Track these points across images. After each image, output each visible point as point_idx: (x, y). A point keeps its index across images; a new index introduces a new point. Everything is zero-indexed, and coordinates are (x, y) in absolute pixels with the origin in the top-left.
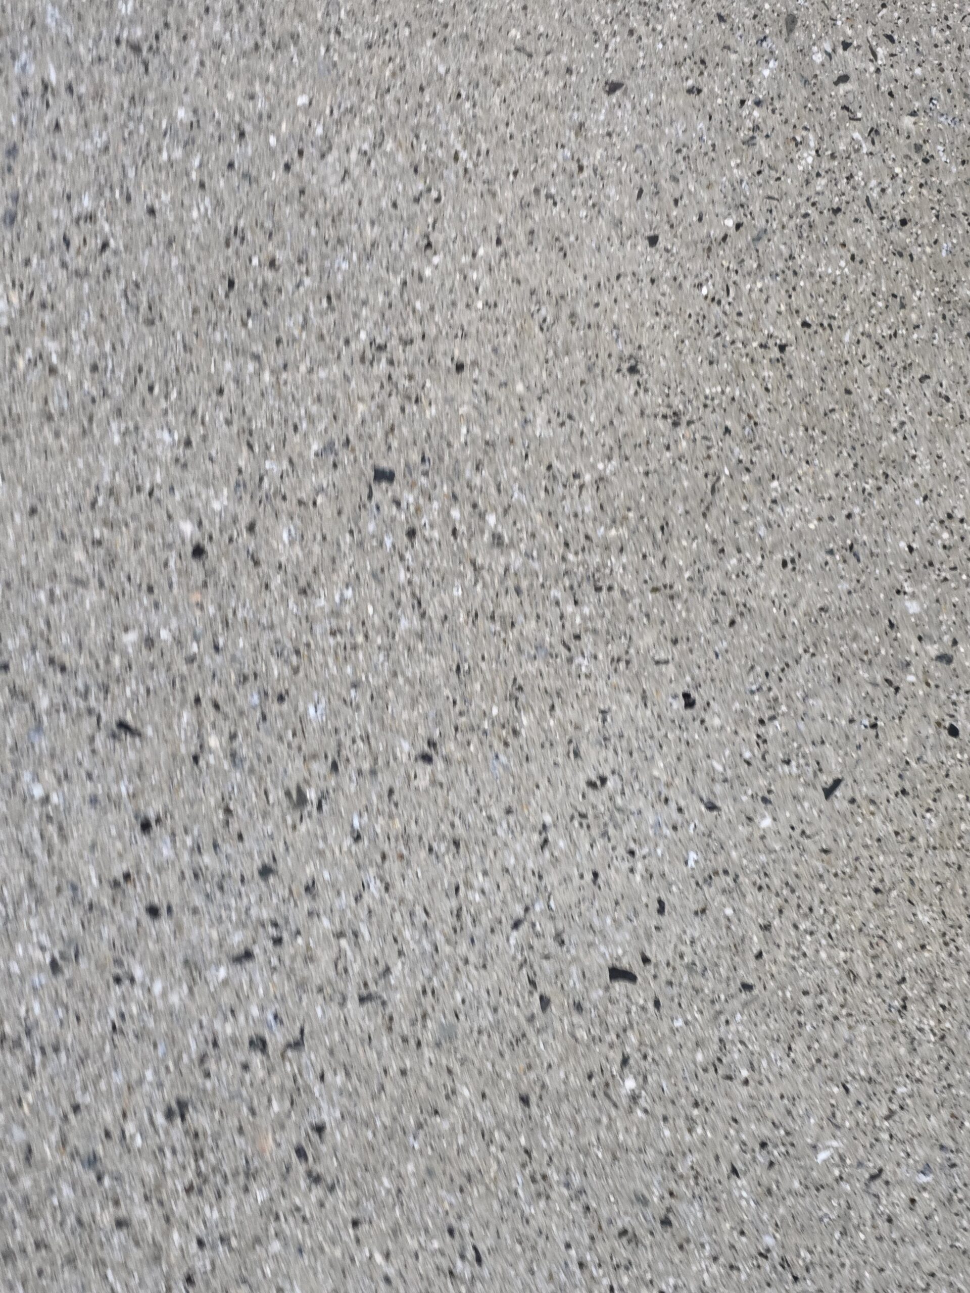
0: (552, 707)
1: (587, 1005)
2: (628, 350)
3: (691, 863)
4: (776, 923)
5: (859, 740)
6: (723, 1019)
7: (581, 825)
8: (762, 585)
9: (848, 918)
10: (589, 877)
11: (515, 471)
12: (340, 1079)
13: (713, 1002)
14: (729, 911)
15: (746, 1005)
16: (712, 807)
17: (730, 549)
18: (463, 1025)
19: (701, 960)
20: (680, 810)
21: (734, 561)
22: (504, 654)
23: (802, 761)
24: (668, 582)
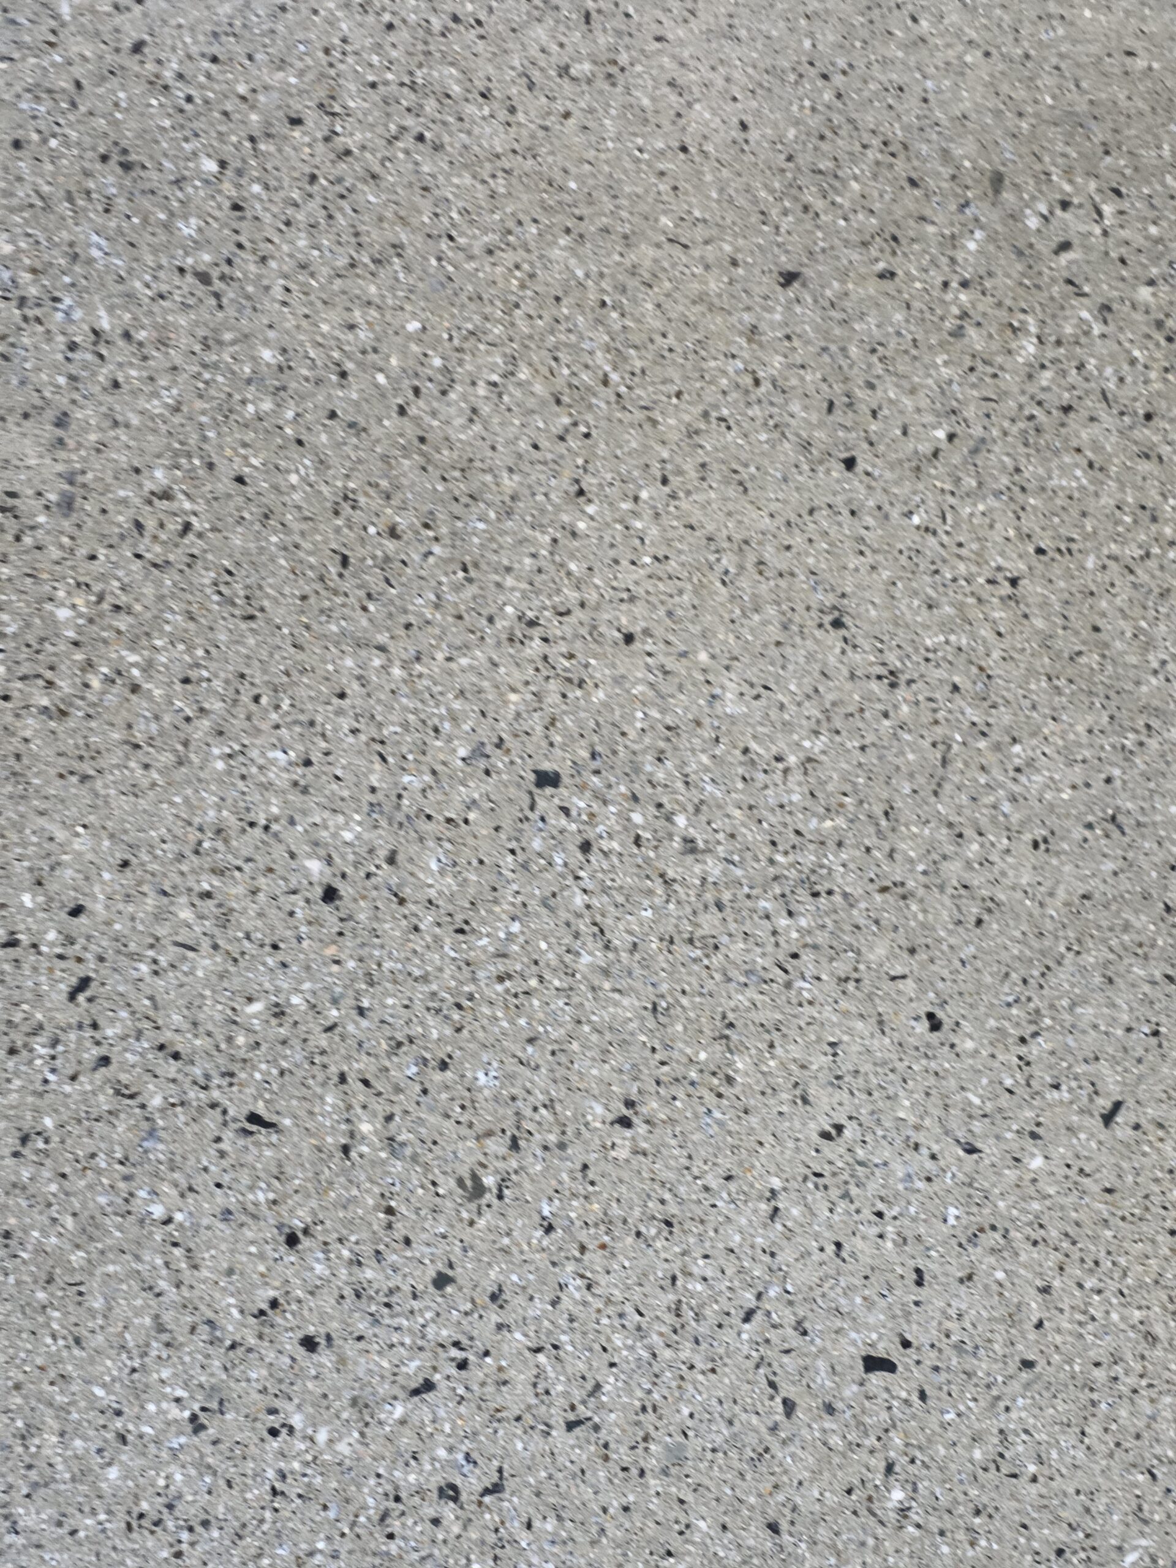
0: (772, 1046)
1: (839, 1405)
2: (829, 600)
3: (952, 1221)
4: (1056, 1283)
5: (1140, 1052)
6: (1002, 1405)
7: (817, 1187)
8: (1011, 873)
9: (1140, 1268)
10: (831, 1249)
11: (705, 759)
12: (550, 1525)
13: (988, 1386)
14: (1000, 1275)
15: (1027, 1386)
16: (971, 1150)
17: (969, 832)
18: (694, 1444)
19: (971, 1336)
20: (933, 1157)
21: (975, 847)
22: (710, 985)
23: (1074, 1084)
24: (898, 879)
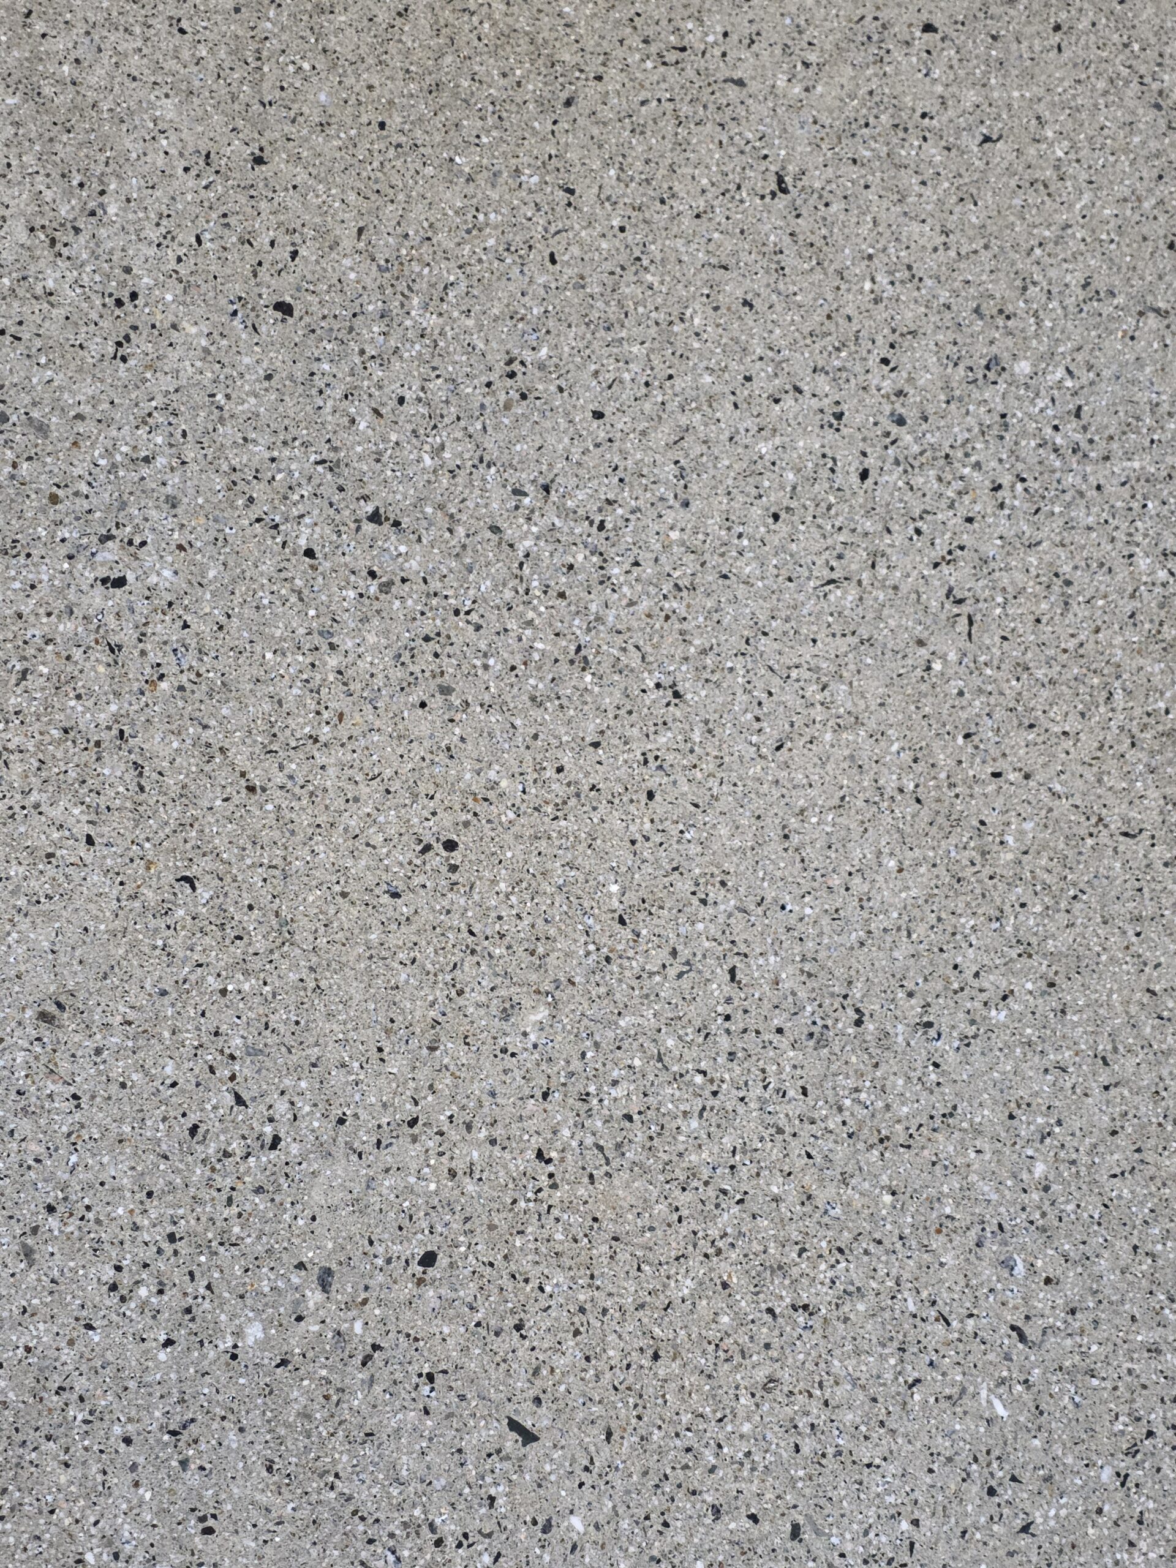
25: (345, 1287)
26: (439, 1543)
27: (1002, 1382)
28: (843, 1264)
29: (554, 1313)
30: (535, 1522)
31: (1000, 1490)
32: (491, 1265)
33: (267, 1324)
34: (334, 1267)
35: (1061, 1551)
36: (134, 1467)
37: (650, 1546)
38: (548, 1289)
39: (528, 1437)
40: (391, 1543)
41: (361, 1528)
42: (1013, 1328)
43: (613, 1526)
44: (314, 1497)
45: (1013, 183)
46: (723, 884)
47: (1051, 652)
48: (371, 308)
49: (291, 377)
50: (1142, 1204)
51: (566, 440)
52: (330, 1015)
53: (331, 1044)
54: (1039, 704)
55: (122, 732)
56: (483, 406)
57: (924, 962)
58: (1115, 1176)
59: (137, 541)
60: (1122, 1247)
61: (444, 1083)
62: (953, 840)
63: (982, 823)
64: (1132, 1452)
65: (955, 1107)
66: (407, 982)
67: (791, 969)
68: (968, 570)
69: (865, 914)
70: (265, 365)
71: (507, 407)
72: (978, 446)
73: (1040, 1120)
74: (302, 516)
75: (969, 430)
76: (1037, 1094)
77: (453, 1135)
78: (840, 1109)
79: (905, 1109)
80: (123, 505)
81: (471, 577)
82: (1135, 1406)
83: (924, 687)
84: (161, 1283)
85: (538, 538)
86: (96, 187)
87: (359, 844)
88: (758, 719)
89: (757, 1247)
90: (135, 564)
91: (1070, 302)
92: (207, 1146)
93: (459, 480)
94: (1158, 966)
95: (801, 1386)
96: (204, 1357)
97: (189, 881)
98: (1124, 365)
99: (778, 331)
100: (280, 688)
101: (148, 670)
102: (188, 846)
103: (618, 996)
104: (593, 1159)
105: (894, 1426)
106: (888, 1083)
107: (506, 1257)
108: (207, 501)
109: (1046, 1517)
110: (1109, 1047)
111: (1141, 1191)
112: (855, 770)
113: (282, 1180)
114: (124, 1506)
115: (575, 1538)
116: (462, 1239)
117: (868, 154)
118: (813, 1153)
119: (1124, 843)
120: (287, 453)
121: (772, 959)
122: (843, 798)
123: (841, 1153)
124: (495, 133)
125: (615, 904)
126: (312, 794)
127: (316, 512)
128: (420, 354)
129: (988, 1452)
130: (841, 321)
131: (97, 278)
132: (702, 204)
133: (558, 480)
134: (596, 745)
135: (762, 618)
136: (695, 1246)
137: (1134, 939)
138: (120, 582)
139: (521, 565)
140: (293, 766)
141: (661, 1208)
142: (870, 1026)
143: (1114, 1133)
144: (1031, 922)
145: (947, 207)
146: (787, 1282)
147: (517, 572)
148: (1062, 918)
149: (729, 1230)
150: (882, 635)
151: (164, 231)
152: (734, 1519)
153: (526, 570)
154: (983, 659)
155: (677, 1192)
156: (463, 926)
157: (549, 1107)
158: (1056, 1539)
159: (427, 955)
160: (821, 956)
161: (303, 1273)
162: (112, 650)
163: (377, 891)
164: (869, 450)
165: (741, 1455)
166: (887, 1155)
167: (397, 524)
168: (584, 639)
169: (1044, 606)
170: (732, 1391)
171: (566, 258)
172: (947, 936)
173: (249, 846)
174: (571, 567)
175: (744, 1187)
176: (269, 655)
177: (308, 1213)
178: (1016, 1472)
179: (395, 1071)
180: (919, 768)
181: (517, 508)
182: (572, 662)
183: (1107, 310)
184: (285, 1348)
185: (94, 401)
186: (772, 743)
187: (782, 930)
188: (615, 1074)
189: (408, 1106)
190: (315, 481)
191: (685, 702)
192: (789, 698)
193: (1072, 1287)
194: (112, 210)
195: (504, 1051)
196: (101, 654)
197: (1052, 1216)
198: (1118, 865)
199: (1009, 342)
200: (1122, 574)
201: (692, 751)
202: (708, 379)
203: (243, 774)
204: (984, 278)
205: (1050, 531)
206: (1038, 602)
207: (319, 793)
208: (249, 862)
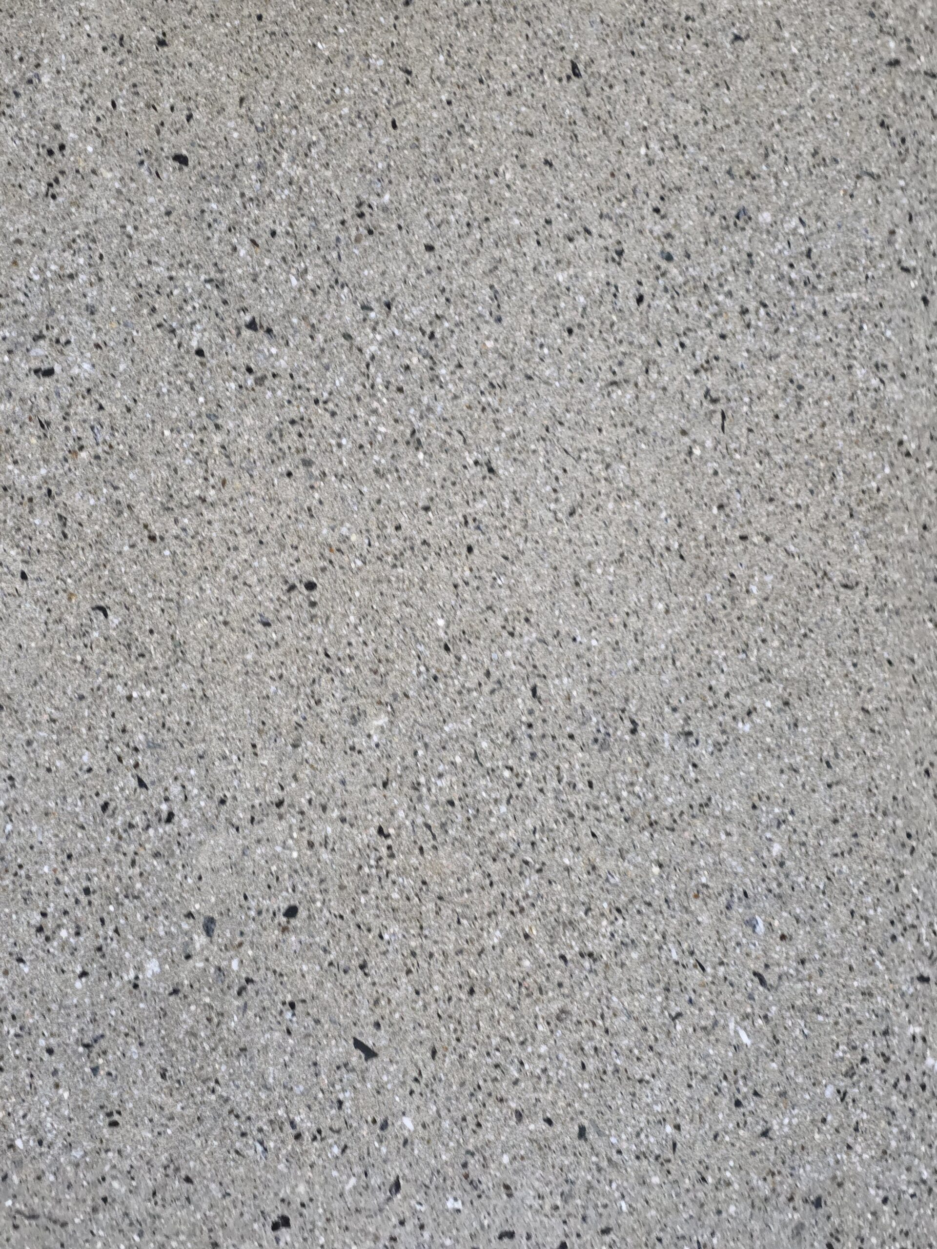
25: (225, 933)
26: (298, 1137)
27: (747, 1016)
28: (621, 921)
29: (391, 956)
30: (374, 1121)
31: (745, 1103)
32: (341, 917)
33: (162, 961)
34: (216, 916)
35: (793, 1152)
36: (55, 1072)
37: (466, 1142)
38: (386, 937)
39: (369, 1053)
40: (260, 1136)
41: (236, 1123)
42: (755, 974)
43: (437, 1125)
44: (198, 1099)
45: (757, 72)
46: (527, 620)
47: (786, 442)
48: (250, 160)
49: (186, 214)
50: (858, 878)
51: (404, 268)
52: (214, 718)
53: (215, 742)
54: (777, 483)
55: (49, 491)
56: (338, 239)
57: (686, 684)
58: (836, 855)
59: (63, 340)
60: (842, 912)
61: (305, 773)
62: (709, 589)
63: (732, 575)
64: (850, 1073)
65: (709, 799)
66: (276, 693)
67: (580, 688)
68: (722, 376)
69: (639, 646)
70: (165, 203)
71: (358, 240)
72: (730, 278)
73: (777, 810)
74: (193, 323)
75: (723, 266)
76: (774, 790)
77: (312, 814)
78: (619, 799)
79: (670, 800)
80: (52, 312)
81: (328, 374)
82: (853, 1037)
83: (686, 468)
84: (78, 927)
85: (381, 344)
86: (32, 60)
87: (239, 584)
88: (555, 491)
89: (552, 907)
90: (61, 358)
91: (802, 167)
92: (116, 819)
93: (319, 297)
94: (870, 690)
95: (587, 1017)
96: (112, 986)
97: (103, 610)
98: (845, 217)
99: (572, 185)
100: (176, 459)
101: (71, 443)
102: (102, 582)
103: (443, 707)
104: (423, 836)
105: (660, 1050)
106: (657, 780)
107: (353, 912)
108: (118, 309)
109: (781, 1125)
110: (832, 753)
111: (857, 868)
112: (632, 532)
113: (175, 847)
114: (47, 1103)
115: (407, 1134)
116: (318, 896)
117: (643, 47)
118: (598, 833)
119: (844, 593)
120: (182, 273)
121: (565, 680)
122: (622, 555)
123: (619, 834)
124: (349, 26)
125: (442, 634)
126: (200, 543)
127: (205, 320)
128: (289, 197)
129: (735, 1072)
130: (622, 178)
131: (33, 133)
132: (512, 83)
133: (399, 299)
134: (427, 509)
135: (559, 411)
136: (503, 904)
137: (852, 669)
138: (49, 372)
139: (368, 366)
140: (186, 521)
141: (476, 875)
142: (643, 734)
143: (835, 821)
144: (771, 654)
145: (706, 90)
146: (576, 934)
147: (364, 370)
148: (795, 651)
149: (530, 893)
150: (654, 425)
151: (86, 96)
152: (533, 1122)
153: (372, 369)
154: (733, 446)
155: (489, 863)
156: (320, 650)
157: (388, 794)
158: (789, 1142)
159: (292, 672)
160: (605, 678)
161: (191, 921)
162: (42, 426)
163: (252, 621)
164: (644, 281)
165: (538, 1071)
166: (656, 835)
167: (269, 331)
168: (418, 425)
169: (781, 405)
170: (531, 1021)
171: (405, 124)
172: (704, 664)
173: (150, 583)
174: (407, 368)
175: (542, 858)
176: (167, 433)
177: (196, 873)
178: (758, 1089)
179: (266, 763)
180: (683, 531)
181: (365, 320)
182: (408, 443)
183: (831, 173)
184: (176, 980)
185: (30, 230)
186: (566, 509)
187: (573, 657)
188: (441, 768)
189: (276, 791)
190: (204, 296)
191: (498, 476)
192: (580, 474)
193: (802, 942)
194: (45, 79)
195: (353, 748)
196: (34, 429)
197: (786, 886)
198: (839, 610)
199: (755, 197)
200: (843, 381)
201: (503, 515)
202: (516, 221)
203: (146, 526)
204: (735, 146)
205: (787, 346)
206: (777, 402)
207: (207, 543)
208: (150, 595)
